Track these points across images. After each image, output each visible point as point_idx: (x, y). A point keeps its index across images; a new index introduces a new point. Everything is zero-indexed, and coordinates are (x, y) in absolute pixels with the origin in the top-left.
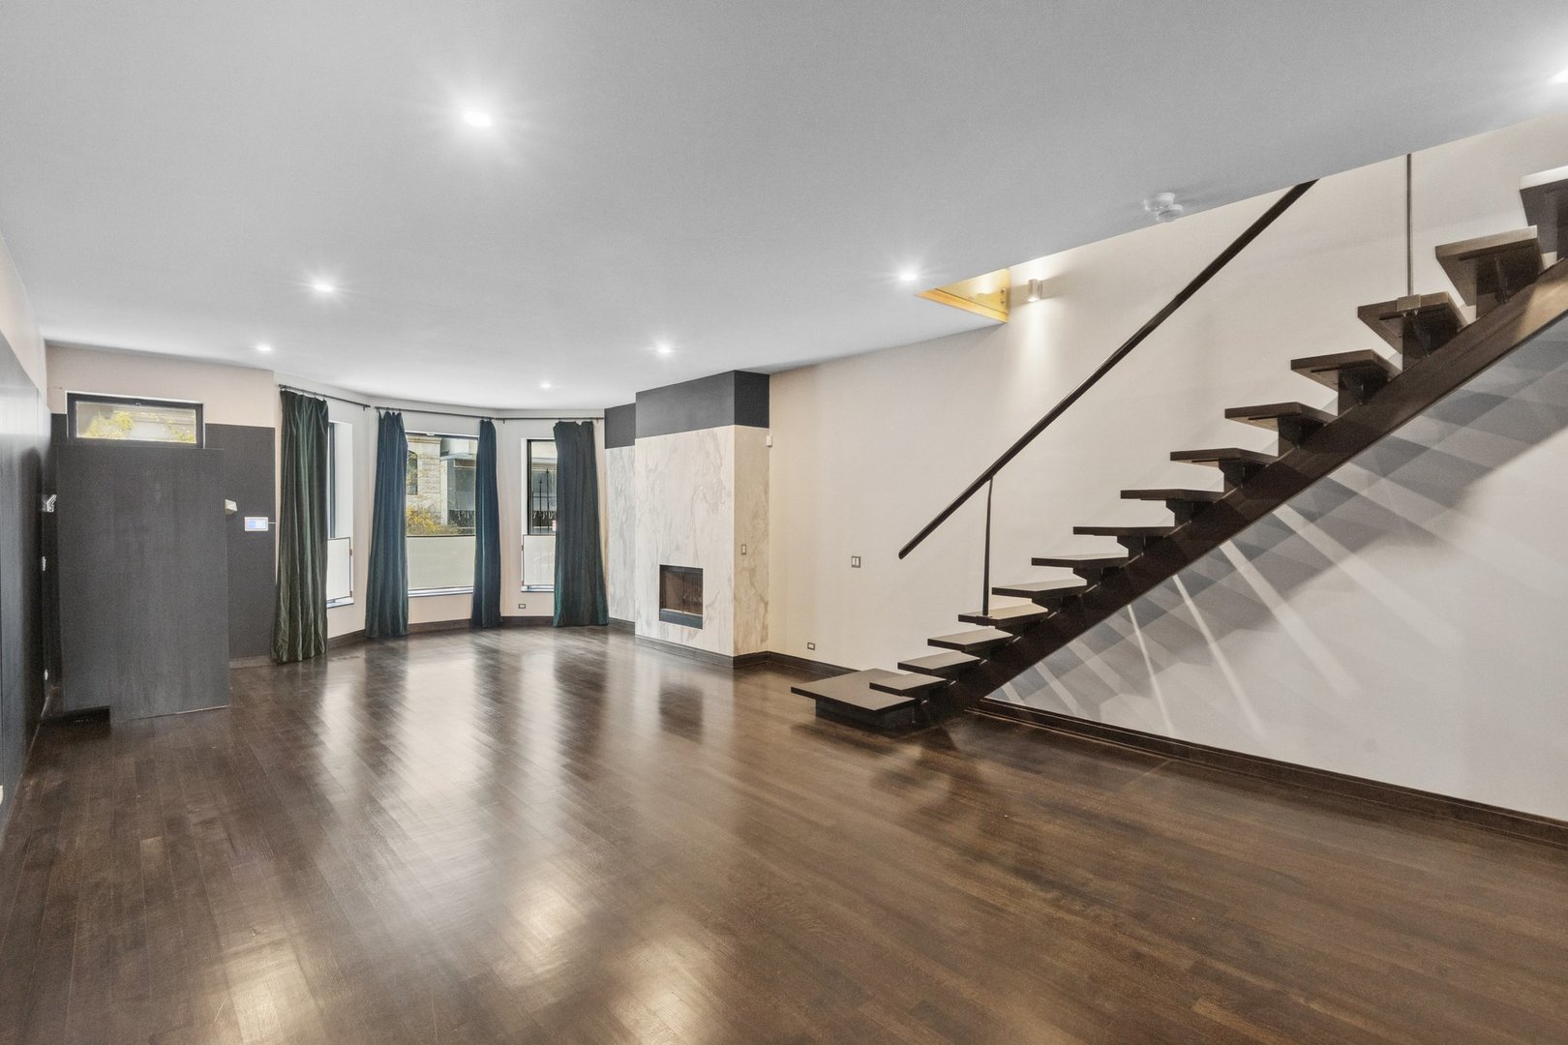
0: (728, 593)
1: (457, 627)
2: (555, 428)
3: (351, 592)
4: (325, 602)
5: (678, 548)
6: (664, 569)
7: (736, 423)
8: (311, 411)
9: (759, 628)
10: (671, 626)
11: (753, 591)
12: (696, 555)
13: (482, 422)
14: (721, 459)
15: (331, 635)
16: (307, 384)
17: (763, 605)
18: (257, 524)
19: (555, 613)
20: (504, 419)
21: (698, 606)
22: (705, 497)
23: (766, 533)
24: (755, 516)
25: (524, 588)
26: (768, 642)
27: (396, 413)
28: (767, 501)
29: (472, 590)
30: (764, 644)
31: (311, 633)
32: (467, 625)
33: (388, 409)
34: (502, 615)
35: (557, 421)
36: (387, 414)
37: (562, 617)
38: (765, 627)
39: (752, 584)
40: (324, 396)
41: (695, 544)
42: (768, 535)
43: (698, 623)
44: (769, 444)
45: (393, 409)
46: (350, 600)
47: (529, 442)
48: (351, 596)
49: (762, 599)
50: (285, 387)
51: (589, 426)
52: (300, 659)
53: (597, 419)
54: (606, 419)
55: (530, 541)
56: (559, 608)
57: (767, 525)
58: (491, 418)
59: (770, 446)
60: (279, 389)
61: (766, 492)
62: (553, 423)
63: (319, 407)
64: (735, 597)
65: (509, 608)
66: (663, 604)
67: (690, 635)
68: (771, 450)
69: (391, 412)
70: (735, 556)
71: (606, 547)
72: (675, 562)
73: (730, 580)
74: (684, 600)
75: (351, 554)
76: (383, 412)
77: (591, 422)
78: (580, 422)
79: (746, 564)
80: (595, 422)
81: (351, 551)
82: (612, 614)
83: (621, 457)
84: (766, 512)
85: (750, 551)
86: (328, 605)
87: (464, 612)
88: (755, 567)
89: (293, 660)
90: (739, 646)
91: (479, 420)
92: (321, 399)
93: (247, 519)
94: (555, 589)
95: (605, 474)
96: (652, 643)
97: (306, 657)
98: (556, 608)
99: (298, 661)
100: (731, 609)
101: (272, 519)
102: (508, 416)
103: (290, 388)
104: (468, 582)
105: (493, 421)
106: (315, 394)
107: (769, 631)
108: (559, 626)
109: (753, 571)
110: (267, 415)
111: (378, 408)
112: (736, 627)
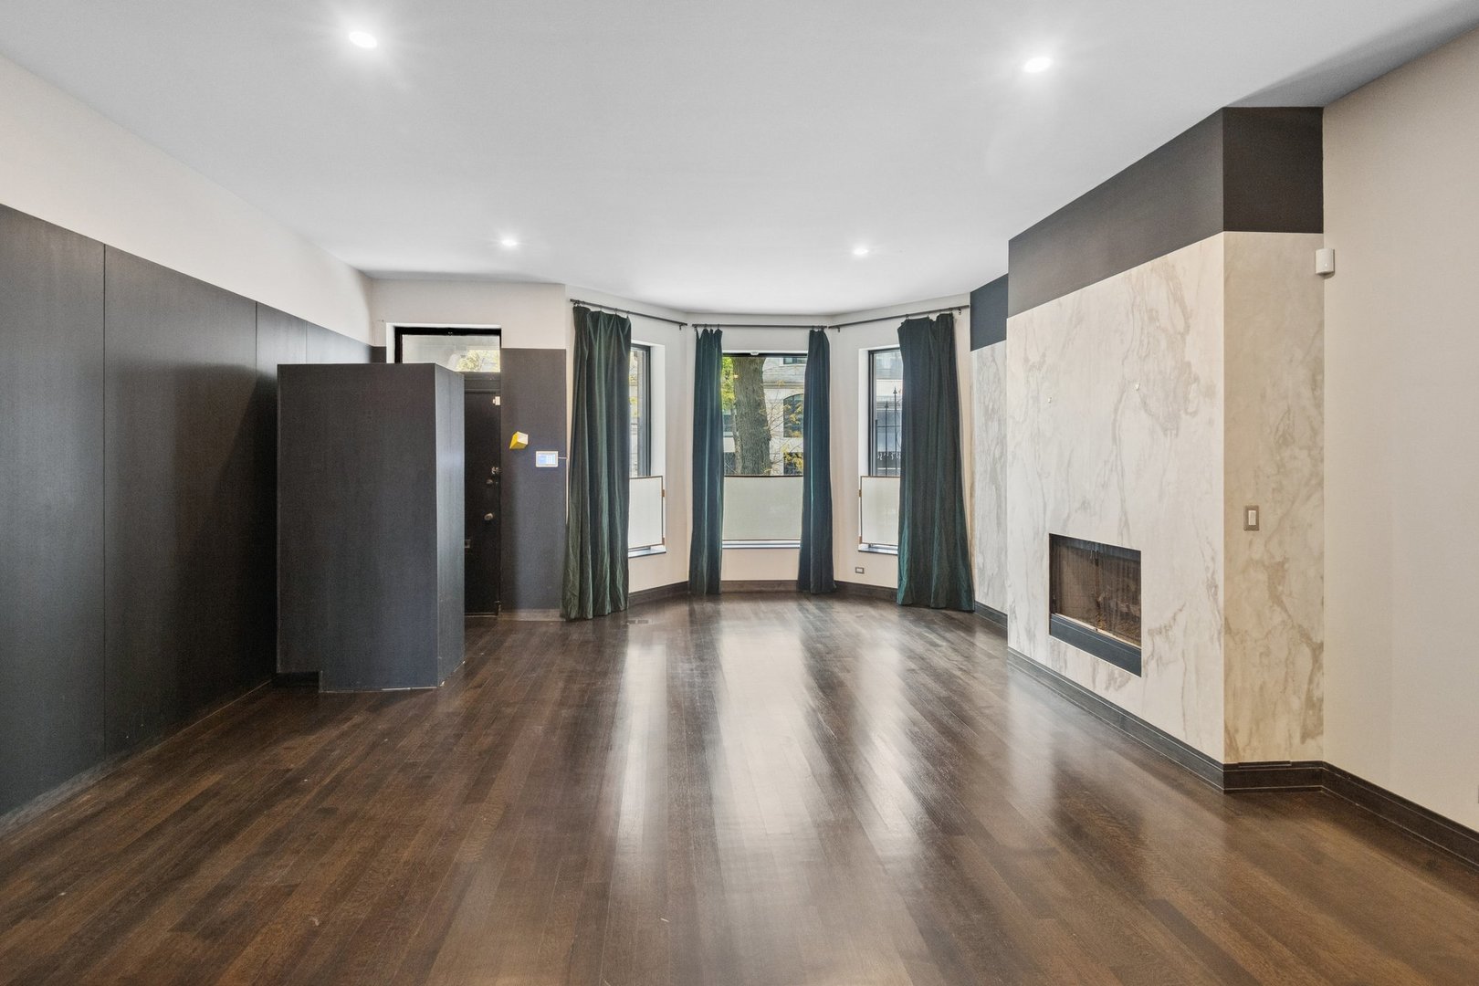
0: (1208, 618)
1: (782, 588)
2: (900, 330)
3: (663, 539)
4: (625, 550)
5: (1085, 505)
6: (1056, 542)
7: (1229, 226)
8: (611, 331)
9: (1296, 703)
10: (1071, 651)
11: (1278, 617)
12: (1125, 524)
13: (812, 333)
14: (1187, 316)
15: (633, 588)
16: (603, 299)
17: (1306, 651)
18: (547, 459)
19: (900, 586)
20: (838, 327)
21: (1132, 623)
22: (1145, 404)
23: (1316, 482)
24: (1285, 440)
25: (863, 547)
26: (1324, 740)
27: (715, 330)
28: (1319, 404)
29: (798, 543)
30: (1310, 742)
31: (605, 586)
32: (794, 588)
33: (706, 325)
34: (835, 579)
35: (903, 320)
36: (705, 331)
37: (909, 591)
38: (1314, 704)
39: (1277, 599)
40: (628, 312)
41: (1123, 501)
42: (1320, 484)
43: (1132, 662)
44: (1322, 266)
45: (711, 326)
46: (662, 549)
47: (871, 353)
48: (663, 544)
49: (1306, 636)
50: (578, 302)
51: (946, 321)
52: (590, 616)
53: (959, 309)
54: (973, 307)
55: (869, 485)
56: (905, 580)
57: (1318, 460)
58: (823, 328)
59: (1325, 275)
60: (572, 305)
61: (1316, 383)
62: (898, 323)
63: (618, 327)
64: (1228, 628)
65: (844, 570)
66: (1056, 605)
67: (1111, 678)
68: (1327, 281)
69: (709, 329)
70: (1227, 533)
71: (972, 496)
72: (1079, 530)
73: (1212, 586)
74: (1098, 604)
75: (663, 496)
76: (700, 330)
77: (951, 315)
78: (934, 317)
79: (1258, 552)
80: (955, 313)
81: (663, 491)
82: (980, 597)
83: (994, 360)
84: (1316, 432)
85: (1269, 519)
86: (630, 554)
87: (788, 570)
88: (1286, 560)
89: (581, 618)
90: (1241, 740)
91: (807, 332)
92: (624, 316)
93: (538, 454)
94: (899, 550)
95: (971, 387)
96: (1036, 670)
97: (599, 614)
98: (900, 579)
99: (586, 619)
100: (1216, 653)
101: (562, 454)
102: (844, 321)
103: (584, 303)
104: (793, 534)
105: (826, 331)
106: (616, 310)
107: (1326, 714)
108: (904, 605)
109: (1277, 572)
110: (558, 336)
111: (695, 326)
112: (1232, 694)
